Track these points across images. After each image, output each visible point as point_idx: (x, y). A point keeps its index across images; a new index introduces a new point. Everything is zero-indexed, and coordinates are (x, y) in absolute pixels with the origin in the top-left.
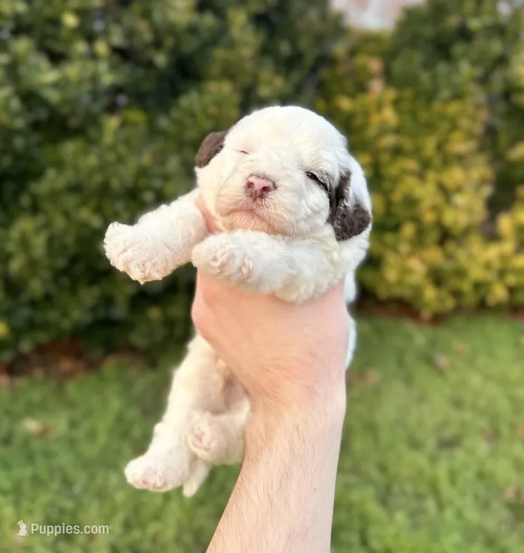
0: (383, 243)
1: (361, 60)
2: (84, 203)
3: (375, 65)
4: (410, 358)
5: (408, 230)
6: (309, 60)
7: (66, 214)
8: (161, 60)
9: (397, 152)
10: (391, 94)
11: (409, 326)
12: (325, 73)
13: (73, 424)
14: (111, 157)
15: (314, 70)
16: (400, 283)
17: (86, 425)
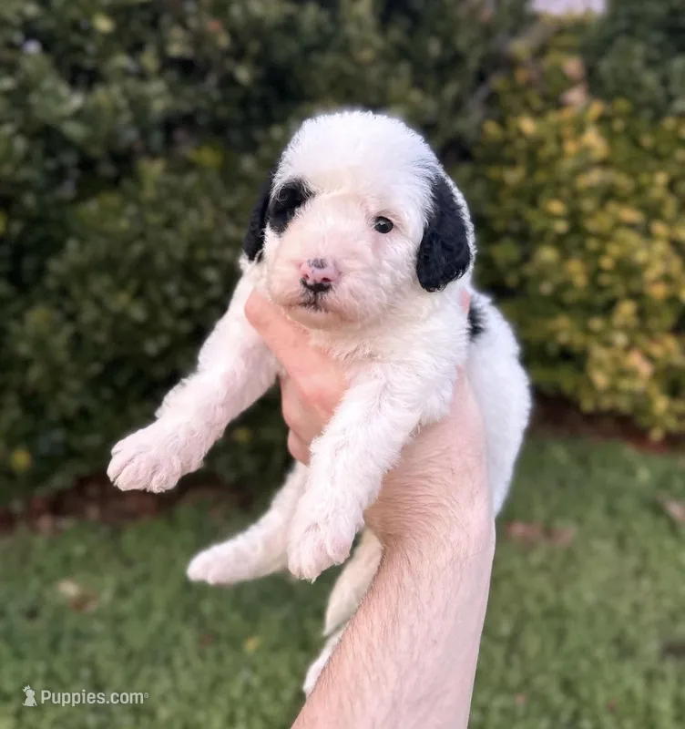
0: (587, 331)
1: (552, 59)
2: (121, 286)
3: (573, 66)
4: (627, 504)
5: (627, 309)
6: (473, 64)
7: (98, 302)
8: (243, 74)
9: (608, 195)
10: (597, 108)
11: (629, 451)
12: (497, 82)
13: (122, 592)
14: (155, 219)
15: (481, 77)
16: (613, 390)
17: (139, 594)
